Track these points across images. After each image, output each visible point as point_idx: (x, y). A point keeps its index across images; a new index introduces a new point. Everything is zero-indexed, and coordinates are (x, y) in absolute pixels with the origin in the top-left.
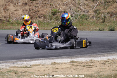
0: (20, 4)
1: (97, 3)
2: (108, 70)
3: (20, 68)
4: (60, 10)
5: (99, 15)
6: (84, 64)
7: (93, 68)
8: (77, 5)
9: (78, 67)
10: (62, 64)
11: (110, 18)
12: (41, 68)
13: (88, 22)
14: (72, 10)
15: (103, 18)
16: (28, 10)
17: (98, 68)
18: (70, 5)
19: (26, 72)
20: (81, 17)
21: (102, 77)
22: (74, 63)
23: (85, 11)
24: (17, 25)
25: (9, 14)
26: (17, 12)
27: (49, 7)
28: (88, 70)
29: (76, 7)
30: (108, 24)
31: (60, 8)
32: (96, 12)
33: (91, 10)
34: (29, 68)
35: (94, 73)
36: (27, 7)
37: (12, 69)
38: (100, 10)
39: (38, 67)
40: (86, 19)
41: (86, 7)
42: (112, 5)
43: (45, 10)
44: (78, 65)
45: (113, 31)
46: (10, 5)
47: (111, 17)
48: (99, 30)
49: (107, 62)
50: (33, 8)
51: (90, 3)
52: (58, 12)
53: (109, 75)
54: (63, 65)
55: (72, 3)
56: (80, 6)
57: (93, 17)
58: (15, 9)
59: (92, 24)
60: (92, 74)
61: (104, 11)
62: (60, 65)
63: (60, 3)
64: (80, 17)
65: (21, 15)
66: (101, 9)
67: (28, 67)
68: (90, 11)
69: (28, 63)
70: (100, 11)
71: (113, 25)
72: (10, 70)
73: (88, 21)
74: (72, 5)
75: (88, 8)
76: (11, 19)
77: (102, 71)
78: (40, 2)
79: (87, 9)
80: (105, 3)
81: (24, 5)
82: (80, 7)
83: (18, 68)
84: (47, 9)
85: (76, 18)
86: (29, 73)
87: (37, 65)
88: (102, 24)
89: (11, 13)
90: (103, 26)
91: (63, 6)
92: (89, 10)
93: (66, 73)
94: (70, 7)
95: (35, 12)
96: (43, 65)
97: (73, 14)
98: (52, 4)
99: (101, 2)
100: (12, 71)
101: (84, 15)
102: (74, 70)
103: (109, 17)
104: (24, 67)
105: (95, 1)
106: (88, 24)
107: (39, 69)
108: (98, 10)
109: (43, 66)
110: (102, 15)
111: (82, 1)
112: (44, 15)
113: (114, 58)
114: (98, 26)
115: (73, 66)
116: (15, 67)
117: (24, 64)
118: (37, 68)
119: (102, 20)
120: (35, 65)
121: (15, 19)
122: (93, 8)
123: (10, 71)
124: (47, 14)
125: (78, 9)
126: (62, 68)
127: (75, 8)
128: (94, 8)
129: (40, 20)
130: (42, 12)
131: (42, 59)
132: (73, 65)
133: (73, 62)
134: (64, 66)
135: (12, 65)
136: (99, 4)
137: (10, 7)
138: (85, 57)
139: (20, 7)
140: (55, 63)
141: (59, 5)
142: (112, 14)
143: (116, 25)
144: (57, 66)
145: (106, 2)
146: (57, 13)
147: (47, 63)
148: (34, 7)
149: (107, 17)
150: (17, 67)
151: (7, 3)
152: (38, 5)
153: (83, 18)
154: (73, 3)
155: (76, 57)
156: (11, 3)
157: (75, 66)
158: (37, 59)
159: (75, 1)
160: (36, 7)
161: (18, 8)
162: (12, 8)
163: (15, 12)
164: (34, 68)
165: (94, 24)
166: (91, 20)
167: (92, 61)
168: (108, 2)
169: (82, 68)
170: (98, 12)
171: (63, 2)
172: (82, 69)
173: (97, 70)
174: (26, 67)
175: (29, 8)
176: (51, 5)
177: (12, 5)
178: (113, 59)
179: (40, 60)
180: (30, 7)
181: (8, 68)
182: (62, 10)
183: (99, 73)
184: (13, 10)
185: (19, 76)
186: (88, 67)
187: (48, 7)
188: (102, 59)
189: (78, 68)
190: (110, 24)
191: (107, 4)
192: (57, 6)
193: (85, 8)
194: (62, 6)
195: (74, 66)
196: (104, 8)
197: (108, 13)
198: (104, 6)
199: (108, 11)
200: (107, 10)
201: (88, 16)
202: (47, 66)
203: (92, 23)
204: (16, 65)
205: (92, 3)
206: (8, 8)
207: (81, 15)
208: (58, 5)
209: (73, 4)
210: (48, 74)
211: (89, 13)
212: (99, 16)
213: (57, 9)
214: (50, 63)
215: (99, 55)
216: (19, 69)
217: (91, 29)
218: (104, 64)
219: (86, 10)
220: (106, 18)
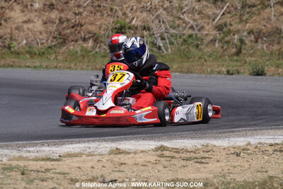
0: (37, 6)
1: (225, 8)
2: (245, 171)
3: (33, 160)
4: (134, 22)
5: (227, 36)
6: (188, 155)
7: (210, 165)
8: (175, 12)
9: (174, 161)
10: (135, 153)
11: (253, 43)
12: (84, 161)
13: (200, 53)
14: (163, 22)
15: (238, 43)
16: (57, 21)
17: (223, 164)
18: (159, 12)
19: (47, 170)
20: (184, 41)
21: (232, 185)
22: (164, 152)
23: (195, 26)
24: (28, 56)
25: (9, 31)
26: (30, 25)
27: (108, 15)
28: (198, 170)
29: (172, 16)
30: (248, 59)
31: (133, 18)
32: (222, 30)
33: (208, 24)
34: (56, 163)
35: (212, 176)
36: (54, 15)
37: (14, 163)
38: (231, 25)
39: (78, 159)
40: (197, 46)
41: (197, 16)
42: (259, 14)
43: (98, 23)
44: (173, 157)
45: (260, 77)
46: (13, 8)
47: (256, 42)
48: (228, 72)
49: (244, 150)
50: (69, 17)
51: (207, 6)
52: (129, 28)
53: (249, 183)
54: (137, 156)
55: (162, 6)
56: (183, 14)
57: (213, 41)
58: (25, 19)
59: (211, 59)
60: (207, 179)
61: (240, 26)
62: (130, 156)
63: (135, 7)
64: (181, 40)
65: (38, 33)
66: (232, 23)
67: (53, 160)
68: (207, 28)
69: (54, 149)
70: (232, 28)
71: (261, 61)
72: (10, 165)
73: (201, 50)
74: (164, 12)
75: (202, 18)
76: (15, 43)
77: (231, 173)
78: (85, 2)
79: (200, 21)
80: (243, 7)
81: (47, 9)
82: (182, 16)
83: (30, 160)
84: (102, 20)
85: (171, 43)
86: (55, 173)
87: (75, 155)
88: (235, 58)
89: (14, 26)
90: (235, 63)
91: (142, 12)
92: (205, 25)
93: (145, 175)
94: (158, 16)
95: (73, 27)
96: (90, 155)
97: (166, 34)
98: (115, 7)
99: (233, 6)
100: (15, 167)
101: (190, 36)
102: (164, 169)
103: (251, 41)
104: (43, 160)
105: (219, 3)
106: (200, 58)
107: (81, 165)
108: (225, 25)
109: (90, 158)
110: (236, 36)
111: (187, 2)
112: (95, 34)
113: (262, 141)
114: (226, 63)
115: (162, 159)
116: (21, 158)
117: (44, 151)
118: (75, 162)
119: (234, 50)
120: (70, 155)
121: (24, 42)
122: (214, 20)
123: (10, 168)
124: (102, 32)
125: (177, 22)
126: (136, 164)
127: (170, 18)
128: (216, 20)
129: (85, 45)
130: (90, 27)
131: (88, 141)
132: (162, 156)
133: (162, 148)
134: (140, 159)
135: (15, 153)
136: (228, 10)
137: (12, 14)
138: (192, 138)
139: (37, 13)
140: (118, 152)
141: (132, 9)
142: (258, 36)
143: (267, 63)
144: (123, 158)
145: (246, 5)
146: (127, 31)
147: (99, 150)
148: (71, 13)
149: (247, 42)
150: (27, 159)
151: (7, 4)
152: (81, 10)
153: (189, 44)
154: (165, 6)
155: (170, 138)
156: (15, 4)
157: (168, 159)
158: (76, 140)
159: (170, 2)
160: (75, 14)
161: (32, 15)
162: (17, 15)
163: (25, 26)
164: (68, 161)
165: (216, 59)
166: (208, 50)
167: (209, 148)
168: (250, 7)
169: (184, 163)
170: (225, 30)
171: (143, 4)
172: (184, 167)
173: (220, 170)
174: (48, 159)
175: (59, 15)
176: (111, 9)
177: (17, 8)
178: (260, 143)
179: (84, 142)
180: (62, 15)
181: (5, 160)
182: (140, 24)
183: (224, 176)
184: (20, 20)
185: (32, 181)
186: (198, 162)
187: (106, 15)
188: (232, 144)
189: (174, 165)
190: (253, 59)
191: (248, 10)
192: (127, 12)
193: (194, 20)
194: (138, 13)
195: (165, 159)
196: (241, 21)
197: (249, 33)
198: (241, 15)
199: (249, 27)
200: (248, 24)
201: (202, 39)
202: (98, 158)
203: (210, 56)
204: (25, 155)
205: (211, 8)
206: (7, 16)
207: (184, 35)
208: (129, 9)
209: (165, 9)
210: (102, 176)
211: (205, 32)
212: (227, 39)
213: (128, 20)
214: (108, 150)
215: (225, 132)
216: (31, 163)
217: (209, 69)
218: (238, 155)
219: (197, 26)
220: (245, 44)
